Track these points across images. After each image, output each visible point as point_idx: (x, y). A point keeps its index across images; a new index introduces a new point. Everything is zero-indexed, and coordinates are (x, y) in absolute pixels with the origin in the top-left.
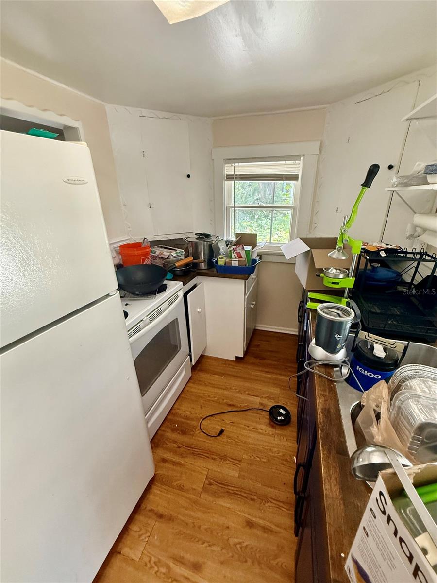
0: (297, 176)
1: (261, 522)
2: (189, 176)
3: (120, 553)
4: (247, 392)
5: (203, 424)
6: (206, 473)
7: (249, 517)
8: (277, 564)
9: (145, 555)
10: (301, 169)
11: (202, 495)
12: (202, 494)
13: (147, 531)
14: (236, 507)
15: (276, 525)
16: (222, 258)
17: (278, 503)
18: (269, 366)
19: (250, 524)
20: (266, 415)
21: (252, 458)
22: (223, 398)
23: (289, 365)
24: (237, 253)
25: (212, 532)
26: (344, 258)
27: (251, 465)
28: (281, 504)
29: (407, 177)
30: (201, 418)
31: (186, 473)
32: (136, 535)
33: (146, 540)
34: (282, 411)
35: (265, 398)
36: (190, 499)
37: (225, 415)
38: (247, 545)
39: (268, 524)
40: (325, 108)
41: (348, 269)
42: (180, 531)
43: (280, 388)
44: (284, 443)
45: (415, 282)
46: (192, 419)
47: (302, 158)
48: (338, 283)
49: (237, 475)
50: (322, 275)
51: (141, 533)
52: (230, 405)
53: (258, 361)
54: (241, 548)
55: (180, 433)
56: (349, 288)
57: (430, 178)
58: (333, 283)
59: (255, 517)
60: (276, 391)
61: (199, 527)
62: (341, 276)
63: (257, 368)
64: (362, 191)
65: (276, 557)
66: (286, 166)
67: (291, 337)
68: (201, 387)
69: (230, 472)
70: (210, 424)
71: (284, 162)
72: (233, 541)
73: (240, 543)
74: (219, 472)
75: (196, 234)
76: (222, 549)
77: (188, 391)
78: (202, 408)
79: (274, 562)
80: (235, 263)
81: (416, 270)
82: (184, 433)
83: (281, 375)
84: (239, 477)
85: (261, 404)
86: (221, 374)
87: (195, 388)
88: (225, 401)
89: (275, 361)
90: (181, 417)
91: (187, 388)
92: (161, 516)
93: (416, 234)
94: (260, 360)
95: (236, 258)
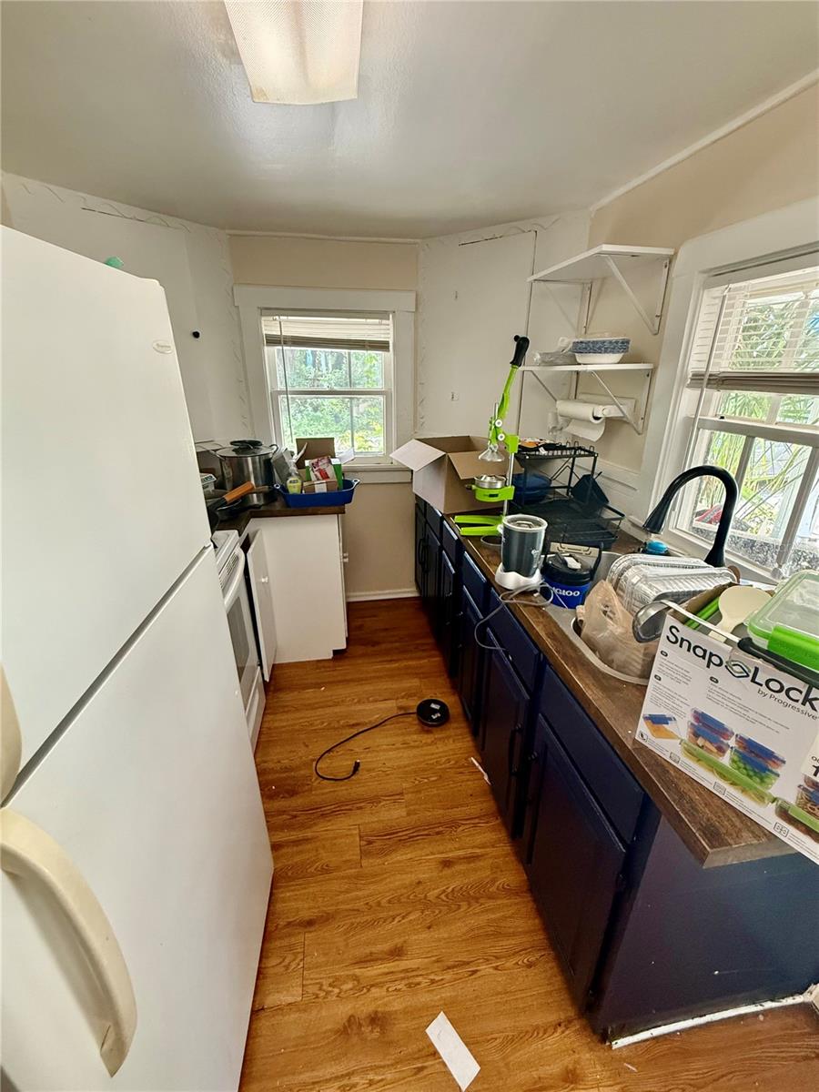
0: (388, 343)
1: (461, 853)
2: (196, 335)
3: (263, 1009)
4: (371, 699)
5: (321, 768)
6: (357, 832)
7: (444, 855)
8: (497, 889)
9: (307, 985)
10: (391, 332)
11: (365, 862)
12: (363, 862)
13: (296, 955)
14: (419, 852)
15: (480, 848)
16: (294, 482)
17: (473, 822)
18: (387, 652)
19: (447, 863)
20: (413, 719)
21: (417, 782)
22: (337, 719)
23: (418, 642)
24: (320, 471)
25: (399, 901)
26: (500, 460)
27: (419, 792)
28: (477, 821)
29: (552, 354)
30: (314, 760)
31: (324, 847)
32: (280, 969)
33: (301, 965)
34: (433, 706)
35: (403, 697)
36: (349, 877)
37: (352, 742)
38: (453, 889)
39: (470, 851)
40: (415, 244)
41: (505, 476)
42: (353, 924)
43: (420, 678)
44: (451, 747)
45: (572, 485)
46: (298, 768)
47: (391, 316)
48: (496, 495)
49: (404, 814)
50: (474, 487)
51: (287, 961)
52: (354, 725)
53: (370, 649)
54: (447, 896)
55: (286, 795)
56: (509, 501)
57: (579, 358)
58: (491, 496)
59: (451, 851)
60: (414, 683)
61: (379, 904)
62: (499, 485)
63: (374, 660)
64: (512, 371)
65: (494, 881)
66: (367, 327)
67: (407, 602)
68: (290, 716)
69: (393, 814)
70: (331, 763)
71: (364, 320)
72: (432, 894)
73: (444, 891)
74: (377, 821)
75: (232, 443)
76: (422, 913)
77: (269, 729)
78: (307, 746)
79: (493, 889)
80: (321, 488)
81: (572, 472)
82: (292, 793)
83: (411, 659)
84: (408, 814)
85: (400, 708)
86: (318, 686)
87: (281, 720)
88: (342, 722)
89: (396, 642)
90: (277, 772)
91: (266, 725)
92: (310, 923)
93: (559, 427)
94: (373, 646)
95: (318, 479)
